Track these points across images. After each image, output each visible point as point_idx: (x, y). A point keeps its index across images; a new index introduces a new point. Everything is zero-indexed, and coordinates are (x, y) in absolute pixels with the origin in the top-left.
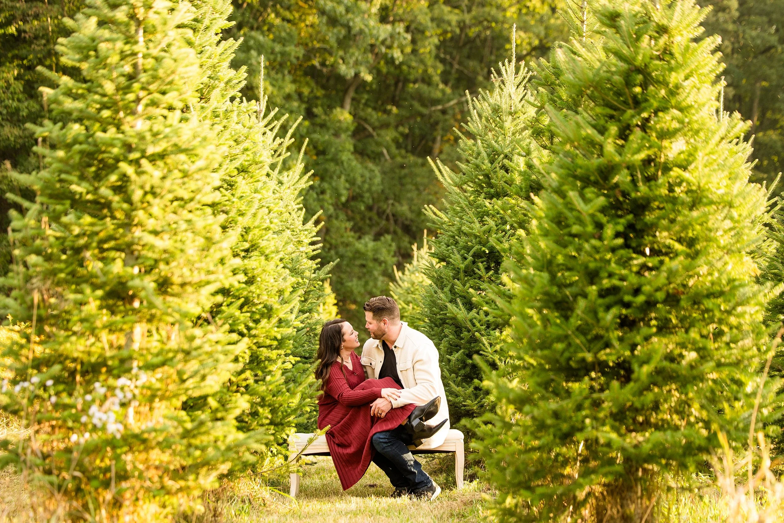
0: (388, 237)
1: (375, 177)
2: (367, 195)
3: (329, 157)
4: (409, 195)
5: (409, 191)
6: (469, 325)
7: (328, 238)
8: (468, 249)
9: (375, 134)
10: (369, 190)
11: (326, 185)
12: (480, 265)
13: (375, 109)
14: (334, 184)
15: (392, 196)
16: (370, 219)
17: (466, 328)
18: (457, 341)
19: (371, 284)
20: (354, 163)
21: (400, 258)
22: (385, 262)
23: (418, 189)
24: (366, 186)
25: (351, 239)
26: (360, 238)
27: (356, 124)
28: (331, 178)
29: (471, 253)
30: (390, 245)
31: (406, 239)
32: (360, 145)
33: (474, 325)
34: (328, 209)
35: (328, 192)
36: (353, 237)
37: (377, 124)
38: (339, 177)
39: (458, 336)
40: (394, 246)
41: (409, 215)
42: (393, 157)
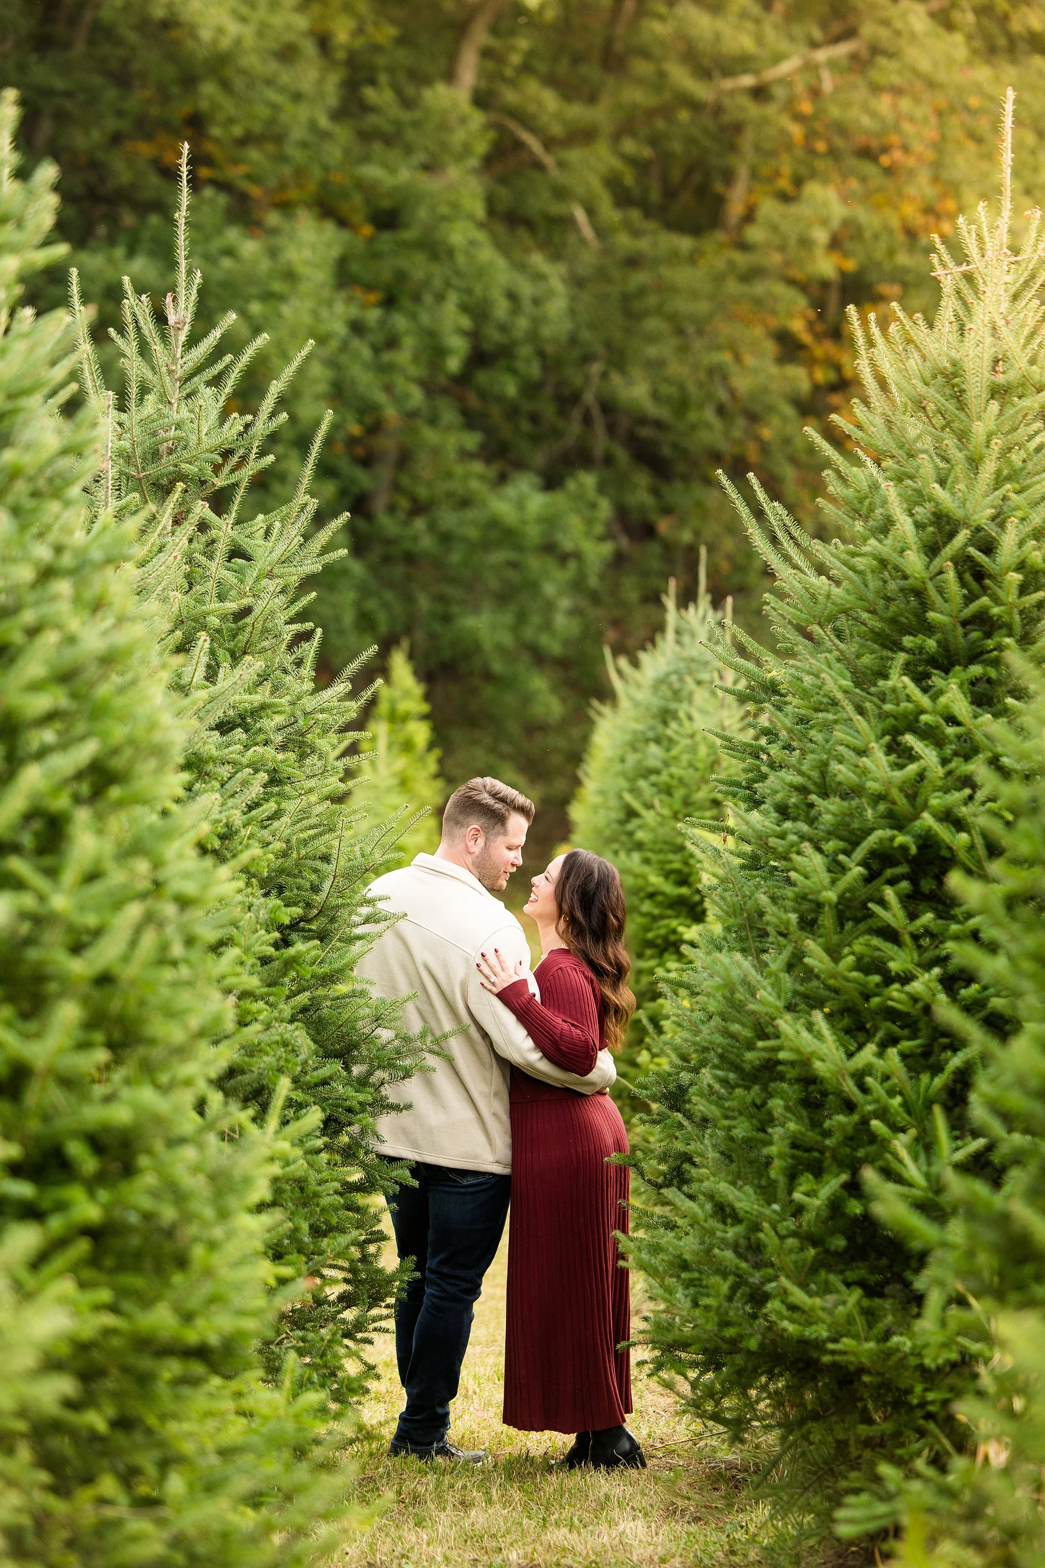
0: (588, 480)
1: (550, 294)
2: (525, 351)
3: (409, 235)
4: (652, 351)
5: (653, 338)
6: (850, 1087)
7: (405, 481)
8: (853, 841)
9: (548, 160)
10: (533, 336)
11: (400, 321)
12: (889, 893)
13: (551, 81)
14: (425, 318)
15: (600, 350)
16: (535, 419)
17: (839, 1093)
18: (812, 1136)
19: (535, 619)
20: (487, 254)
21: (624, 542)
22: (577, 555)
23: (680, 331)
24: (522, 323)
25: (475, 485)
26: (502, 479)
27: (492, 135)
28: (417, 298)
29: (860, 852)
30: (593, 506)
31: (643, 479)
32: (504, 193)
33: (864, 1089)
34: (407, 396)
35: (409, 343)
36: (482, 477)
37: (557, 130)
38: (440, 298)
39: (815, 1124)
40: (605, 508)
41: (651, 409)
42: (601, 232)
